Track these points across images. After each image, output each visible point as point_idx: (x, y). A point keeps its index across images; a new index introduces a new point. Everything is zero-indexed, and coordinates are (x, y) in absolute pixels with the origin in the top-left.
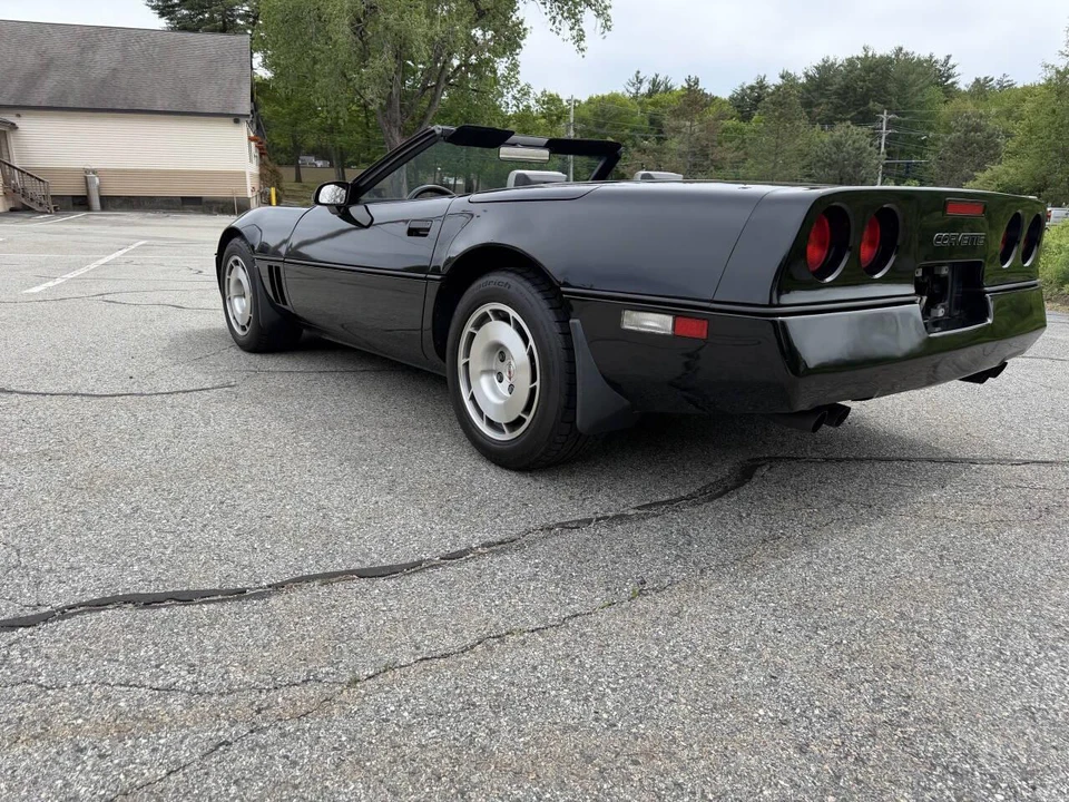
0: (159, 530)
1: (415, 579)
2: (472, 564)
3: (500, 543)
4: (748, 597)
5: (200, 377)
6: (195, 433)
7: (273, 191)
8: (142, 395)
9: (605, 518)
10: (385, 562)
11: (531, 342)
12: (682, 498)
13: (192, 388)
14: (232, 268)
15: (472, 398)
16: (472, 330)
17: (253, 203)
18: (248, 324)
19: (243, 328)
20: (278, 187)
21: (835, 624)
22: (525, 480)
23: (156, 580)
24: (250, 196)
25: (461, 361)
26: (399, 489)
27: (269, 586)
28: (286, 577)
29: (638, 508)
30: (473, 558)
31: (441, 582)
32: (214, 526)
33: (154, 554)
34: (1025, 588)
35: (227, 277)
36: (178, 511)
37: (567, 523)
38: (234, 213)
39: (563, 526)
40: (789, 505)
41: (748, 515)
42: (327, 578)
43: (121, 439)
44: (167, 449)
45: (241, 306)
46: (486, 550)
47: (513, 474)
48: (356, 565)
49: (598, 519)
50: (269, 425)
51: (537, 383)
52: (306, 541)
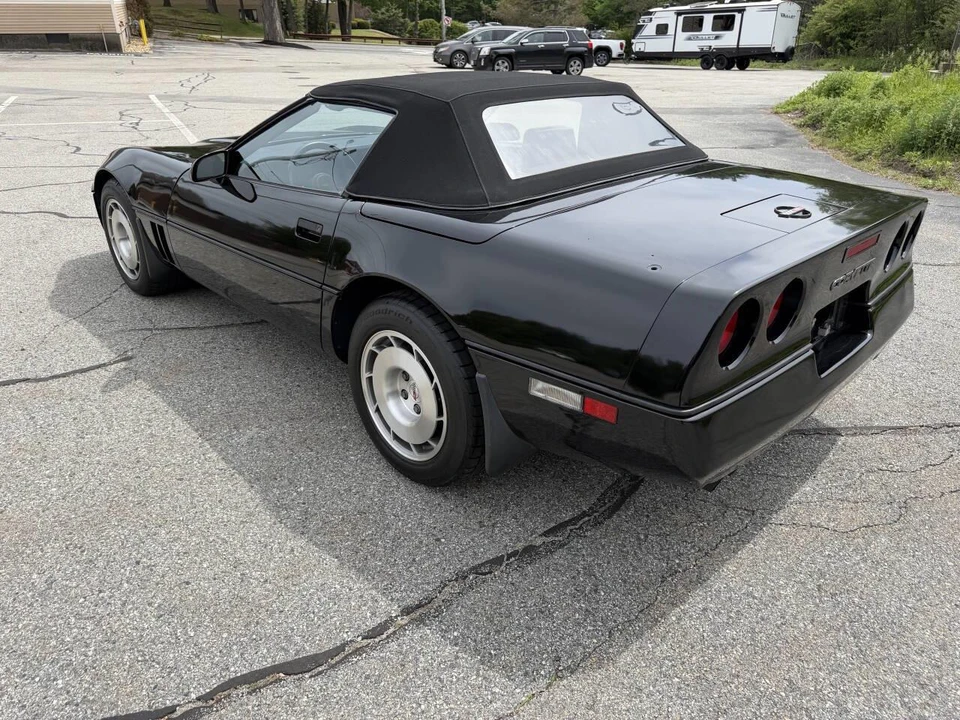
0: (78, 616)
1: (342, 673)
2: (394, 645)
3: (419, 606)
4: (653, 672)
5: (96, 343)
6: (100, 444)
7: (142, 23)
8: (38, 380)
9: (514, 554)
10: (310, 650)
11: (436, 380)
12: (584, 514)
13: (88, 365)
14: (111, 210)
15: (378, 410)
16: (374, 349)
17: (124, 39)
18: (137, 269)
19: (132, 271)
20: (148, 20)
21: (733, 705)
22: (436, 498)
23: (83, 702)
24: (118, 31)
25: (365, 375)
26: (312, 526)
27: (198, 699)
28: (214, 683)
29: (546, 534)
30: (394, 633)
31: (367, 677)
32: (133, 603)
33: (76, 658)
34: (893, 630)
35: (108, 218)
36: (94, 581)
37: (481, 565)
38: (104, 50)
39: (476, 570)
40: (681, 517)
41: (646, 536)
42: (254, 680)
43: (23, 461)
44: (72, 475)
45: (127, 249)
46: (406, 619)
47: (422, 488)
48: (281, 658)
49: (509, 556)
50: (173, 425)
51: (444, 419)
52: (228, 622)
